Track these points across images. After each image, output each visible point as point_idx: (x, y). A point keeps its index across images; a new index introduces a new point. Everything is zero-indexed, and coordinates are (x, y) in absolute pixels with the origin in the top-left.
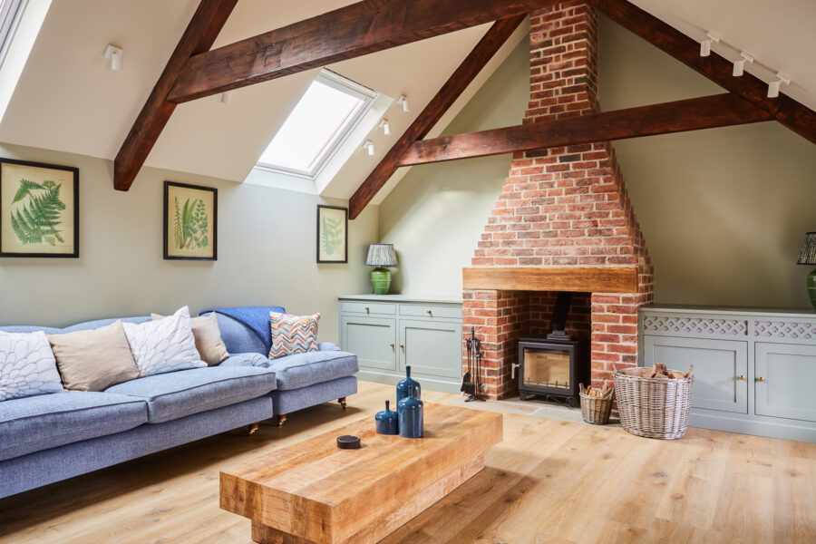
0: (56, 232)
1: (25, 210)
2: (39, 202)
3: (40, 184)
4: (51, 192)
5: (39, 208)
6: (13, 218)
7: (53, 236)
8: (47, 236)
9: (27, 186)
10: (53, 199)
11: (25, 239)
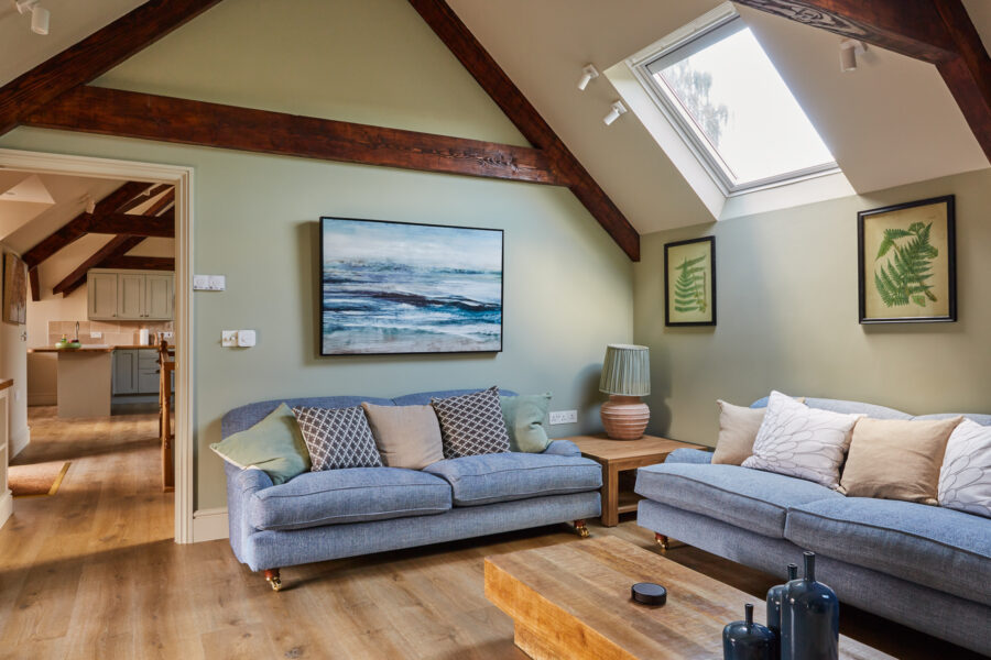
0: (925, 288)
1: (890, 266)
2: (905, 252)
3: (906, 229)
4: (919, 237)
5: (905, 261)
6: (877, 277)
7: (922, 294)
8: (915, 294)
9: (891, 236)
10: (921, 246)
11: (890, 301)
